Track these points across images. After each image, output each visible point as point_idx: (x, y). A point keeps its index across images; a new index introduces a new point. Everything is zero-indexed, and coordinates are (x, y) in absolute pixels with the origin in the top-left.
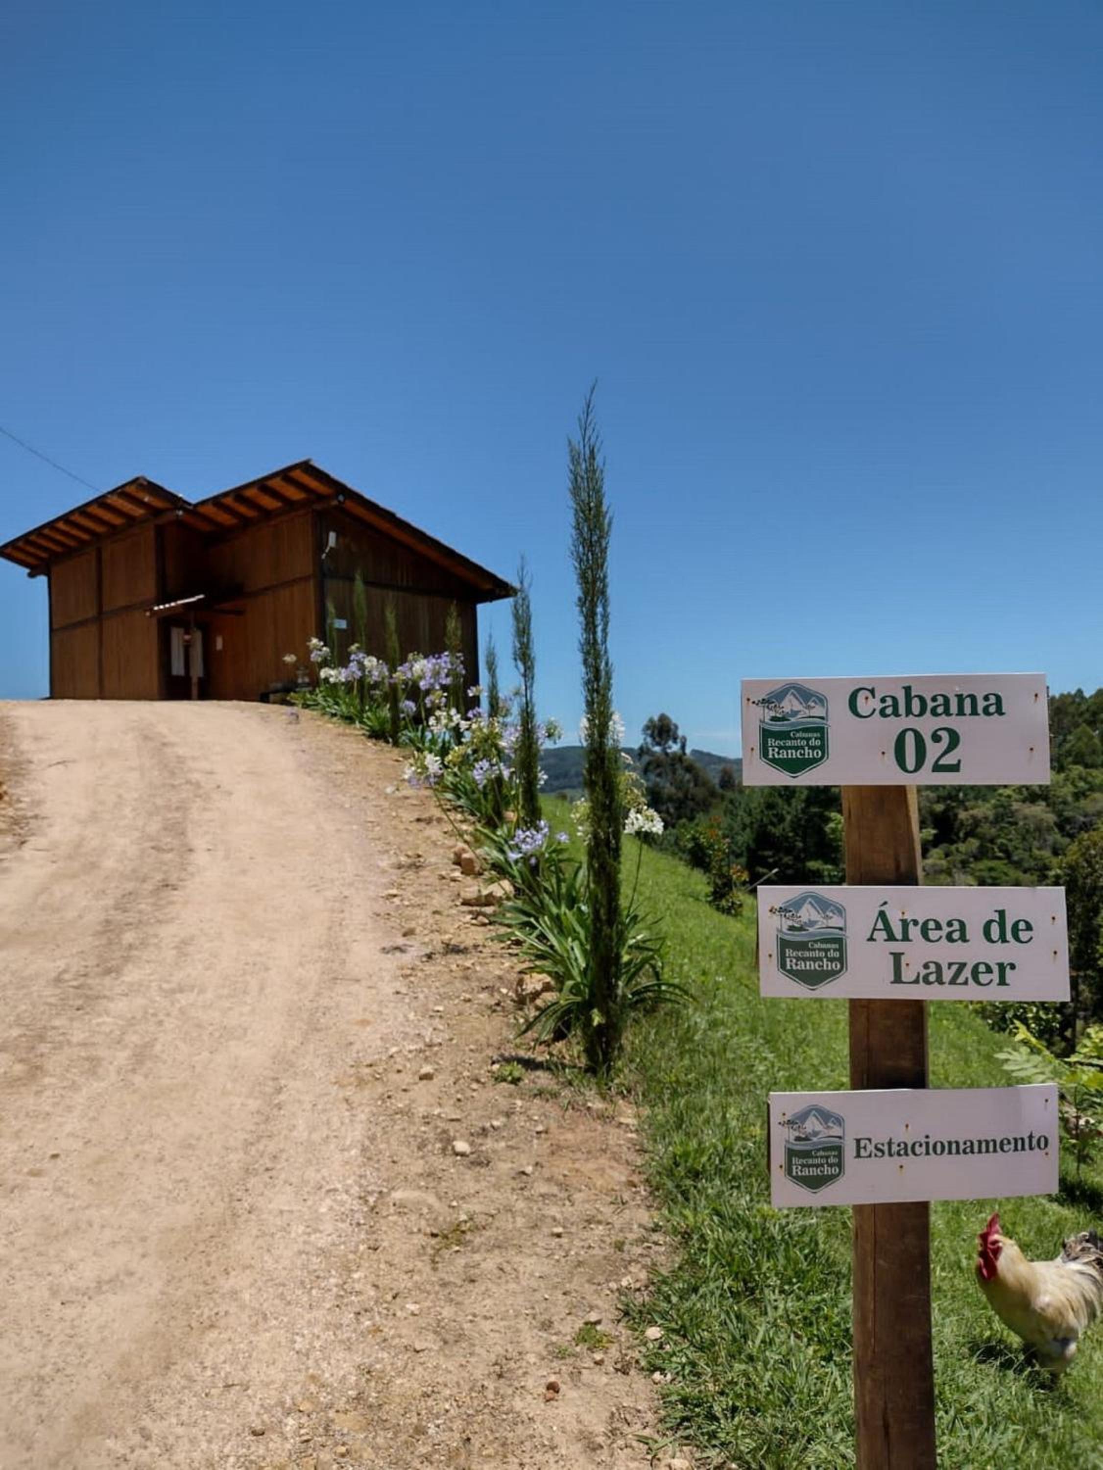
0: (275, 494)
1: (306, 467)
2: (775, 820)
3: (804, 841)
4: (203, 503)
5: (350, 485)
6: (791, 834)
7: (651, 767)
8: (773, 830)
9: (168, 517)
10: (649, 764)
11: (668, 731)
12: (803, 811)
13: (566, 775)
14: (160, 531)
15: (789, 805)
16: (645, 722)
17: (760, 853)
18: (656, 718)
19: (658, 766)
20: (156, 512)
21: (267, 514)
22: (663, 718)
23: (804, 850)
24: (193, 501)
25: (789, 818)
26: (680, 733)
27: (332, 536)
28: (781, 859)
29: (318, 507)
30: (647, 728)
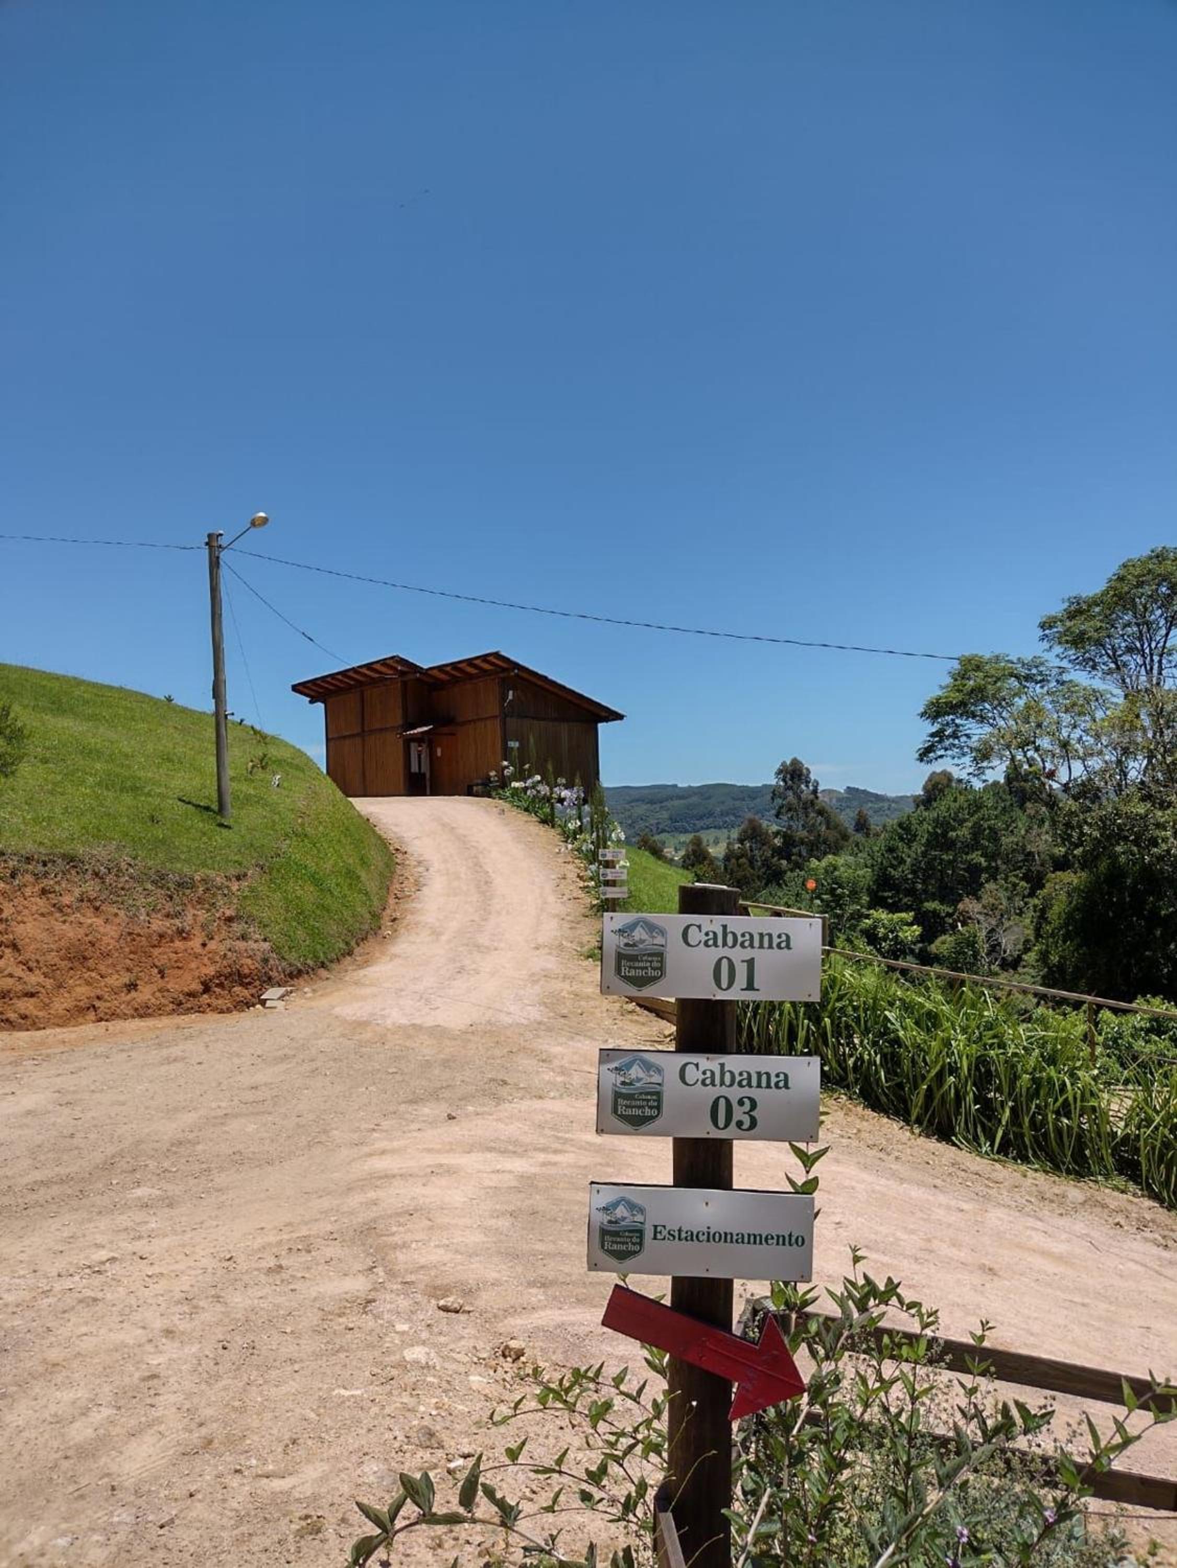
0: (476, 667)
1: (497, 655)
2: (895, 863)
3: (924, 882)
4: (431, 669)
5: (521, 663)
6: (910, 876)
7: (784, 810)
8: (893, 872)
9: (411, 677)
10: (781, 807)
11: (800, 775)
12: (924, 854)
13: (711, 814)
14: (404, 684)
15: (910, 848)
16: (778, 766)
17: (880, 894)
18: (788, 763)
19: (790, 810)
20: (402, 673)
21: (471, 677)
22: (795, 762)
23: (925, 891)
24: (425, 667)
25: (909, 860)
26: (813, 777)
27: (511, 693)
28: (900, 900)
29: (502, 675)
30: (780, 772)
